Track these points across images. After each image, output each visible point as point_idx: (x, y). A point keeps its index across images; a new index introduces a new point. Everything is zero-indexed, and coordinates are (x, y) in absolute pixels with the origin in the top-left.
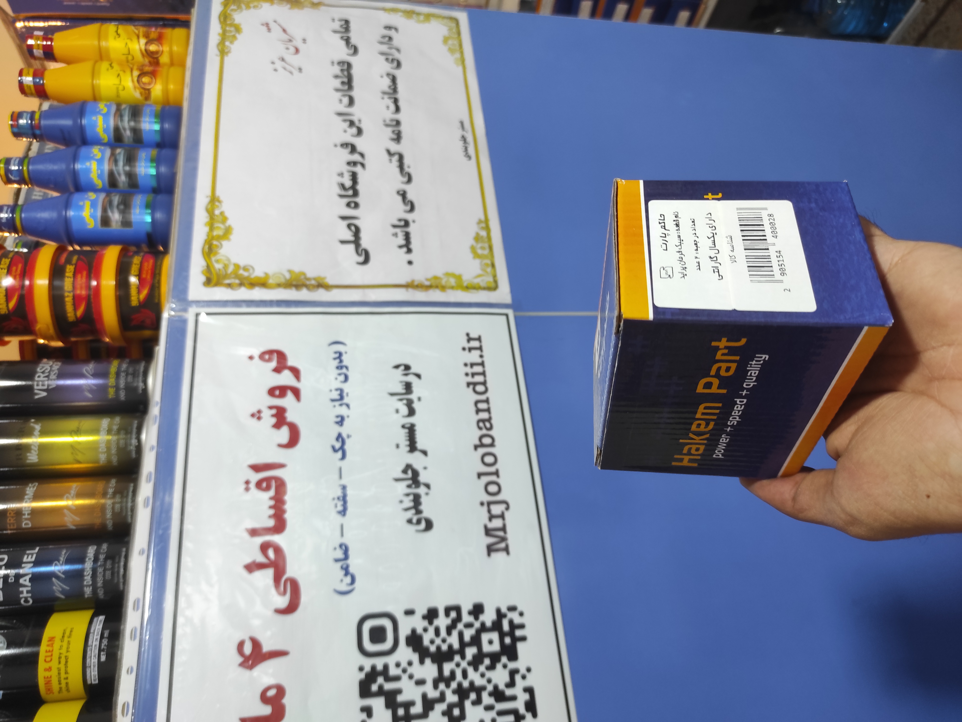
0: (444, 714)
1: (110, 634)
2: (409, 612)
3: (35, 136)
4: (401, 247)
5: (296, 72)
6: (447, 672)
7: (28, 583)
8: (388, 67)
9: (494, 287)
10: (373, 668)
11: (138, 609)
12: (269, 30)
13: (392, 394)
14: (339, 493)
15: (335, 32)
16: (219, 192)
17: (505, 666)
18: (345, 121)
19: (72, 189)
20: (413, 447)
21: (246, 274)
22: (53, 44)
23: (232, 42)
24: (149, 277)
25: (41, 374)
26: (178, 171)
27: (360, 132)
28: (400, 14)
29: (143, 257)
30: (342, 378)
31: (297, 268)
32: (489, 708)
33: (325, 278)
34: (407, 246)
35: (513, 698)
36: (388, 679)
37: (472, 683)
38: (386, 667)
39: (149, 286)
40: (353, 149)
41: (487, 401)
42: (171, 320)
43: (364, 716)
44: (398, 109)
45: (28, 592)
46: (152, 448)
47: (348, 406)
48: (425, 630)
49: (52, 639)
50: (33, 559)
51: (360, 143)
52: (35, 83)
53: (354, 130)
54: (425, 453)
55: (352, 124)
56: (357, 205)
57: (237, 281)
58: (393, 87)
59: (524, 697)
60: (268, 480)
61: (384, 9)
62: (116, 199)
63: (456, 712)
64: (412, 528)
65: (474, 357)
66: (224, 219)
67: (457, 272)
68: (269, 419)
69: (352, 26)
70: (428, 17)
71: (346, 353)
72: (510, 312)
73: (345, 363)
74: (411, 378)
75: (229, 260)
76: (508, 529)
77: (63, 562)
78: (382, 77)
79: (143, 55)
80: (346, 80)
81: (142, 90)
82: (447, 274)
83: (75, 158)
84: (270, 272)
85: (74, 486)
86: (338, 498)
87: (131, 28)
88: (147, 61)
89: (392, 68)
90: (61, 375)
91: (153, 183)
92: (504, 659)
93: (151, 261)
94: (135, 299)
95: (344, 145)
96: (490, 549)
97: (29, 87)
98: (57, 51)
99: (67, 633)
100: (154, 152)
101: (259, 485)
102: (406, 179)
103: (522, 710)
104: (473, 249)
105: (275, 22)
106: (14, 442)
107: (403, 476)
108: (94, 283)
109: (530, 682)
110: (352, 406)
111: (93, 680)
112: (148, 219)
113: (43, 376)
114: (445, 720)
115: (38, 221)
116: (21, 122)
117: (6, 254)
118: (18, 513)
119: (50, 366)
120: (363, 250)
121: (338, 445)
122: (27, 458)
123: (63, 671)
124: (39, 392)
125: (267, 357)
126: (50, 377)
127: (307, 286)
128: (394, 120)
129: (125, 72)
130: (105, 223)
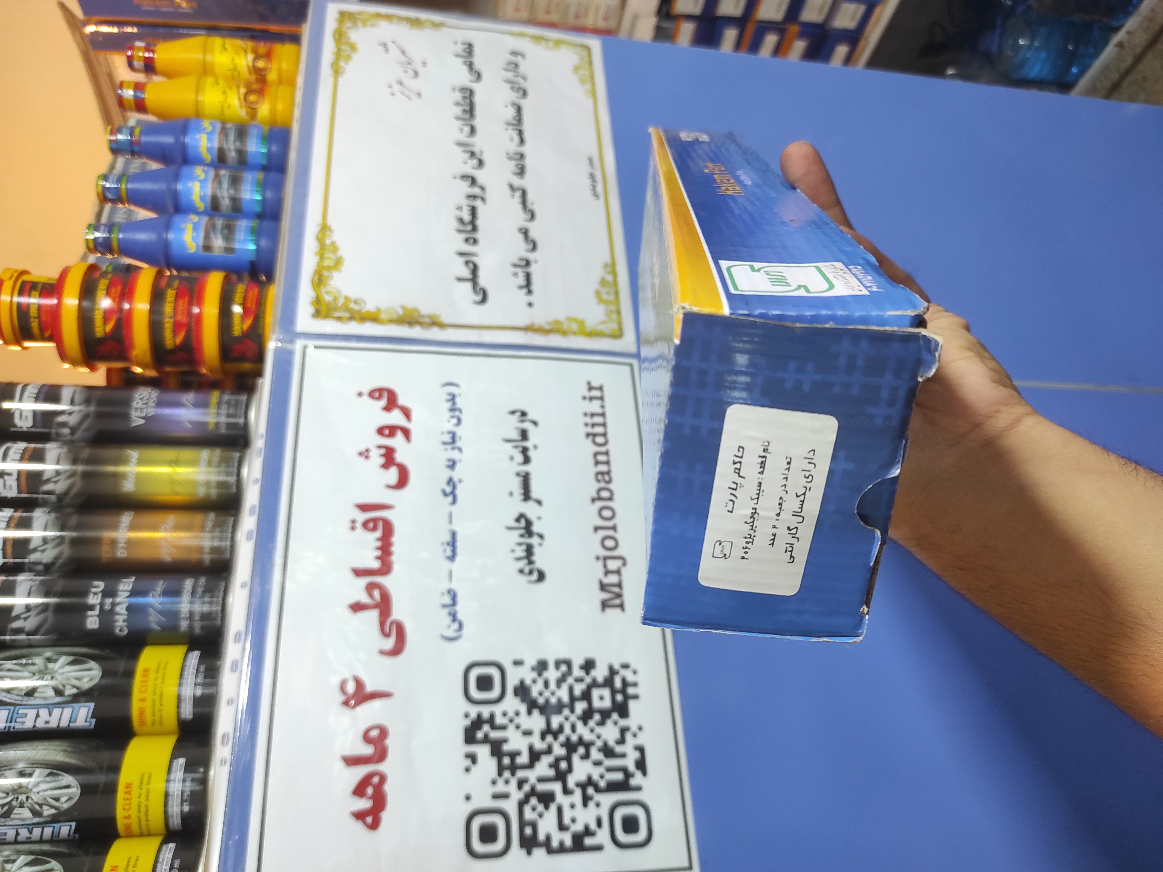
0: (551, 766)
1: (207, 670)
2: (518, 663)
3: (133, 153)
4: (521, 287)
5: (414, 98)
6: (555, 724)
7: (124, 612)
8: (513, 96)
9: (618, 335)
10: (479, 716)
11: (239, 641)
12: (387, 50)
13: (508, 441)
14: (448, 538)
15: (457, 56)
16: (330, 221)
17: (616, 723)
18: (466, 152)
19: (171, 209)
20: (527, 496)
21: (356, 307)
22: (156, 56)
23: (347, 62)
24: (254, 306)
25: (140, 401)
26: (286, 197)
27: (481, 163)
28: (528, 39)
29: (248, 285)
30: (455, 421)
31: (411, 303)
32: (597, 763)
33: (439, 316)
34: (528, 286)
35: (623, 756)
36: (494, 727)
37: (580, 739)
38: (492, 717)
39: (253, 315)
40: (473, 181)
41: (607, 453)
42: (277, 350)
43: (468, 762)
44: (522, 141)
45: (124, 621)
46: (256, 481)
47: (460, 450)
48: (534, 681)
49: (146, 671)
50: (130, 588)
51: (481, 176)
52: (135, 97)
53: (475, 162)
54: (539, 502)
55: (473, 154)
56: (475, 241)
57: (347, 315)
58: (517, 118)
59: (633, 756)
60: (375, 520)
61: (511, 34)
62: (219, 222)
63: (563, 765)
64: (524, 579)
65: (595, 407)
66: (335, 248)
67: (580, 316)
68: (377, 458)
69: (476, 50)
70: (558, 43)
71: (460, 395)
72: (635, 363)
73: (459, 405)
74: (527, 426)
75: (339, 291)
76: (625, 585)
77: (160, 593)
78: (506, 106)
79: (250, 73)
80: (467, 108)
81: (249, 110)
82: (570, 319)
83: (177, 177)
84: (383, 307)
85: (171, 518)
86: (448, 544)
87: (239, 42)
88: (253, 78)
89: (517, 97)
90: (160, 404)
91: (258, 208)
92: (615, 716)
93: (256, 290)
94: (238, 327)
95: (464, 177)
96: (605, 605)
97: (128, 100)
98: (158, 64)
99: (162, 666)
100: (260, 175)
101: (365, 524)
102: (528, 216)
103: (632, 768)
104: (598, 294)
105: (393, 42)
106: (111, 469)
107: (516, 525)
108: (196, 310)
109: (642, 740)
110: (464, 450)
111: (187, 714)
112: (252, 247)
113: (140, 404)
114: (552, 773)
115: (136, 243)
116: (120, 137)
117: (104, 274)
118: (114, 542)
119: (149, 393)
120: (480, 289)
121: (448, 489)
122: (123, 486)
123: (157, 703)
124: (137, 420)
125: (377, 395)
126: (149, 404)
127: (420, 324)
128: (518, 154)
129: (231, 89)
130: (207, 248)
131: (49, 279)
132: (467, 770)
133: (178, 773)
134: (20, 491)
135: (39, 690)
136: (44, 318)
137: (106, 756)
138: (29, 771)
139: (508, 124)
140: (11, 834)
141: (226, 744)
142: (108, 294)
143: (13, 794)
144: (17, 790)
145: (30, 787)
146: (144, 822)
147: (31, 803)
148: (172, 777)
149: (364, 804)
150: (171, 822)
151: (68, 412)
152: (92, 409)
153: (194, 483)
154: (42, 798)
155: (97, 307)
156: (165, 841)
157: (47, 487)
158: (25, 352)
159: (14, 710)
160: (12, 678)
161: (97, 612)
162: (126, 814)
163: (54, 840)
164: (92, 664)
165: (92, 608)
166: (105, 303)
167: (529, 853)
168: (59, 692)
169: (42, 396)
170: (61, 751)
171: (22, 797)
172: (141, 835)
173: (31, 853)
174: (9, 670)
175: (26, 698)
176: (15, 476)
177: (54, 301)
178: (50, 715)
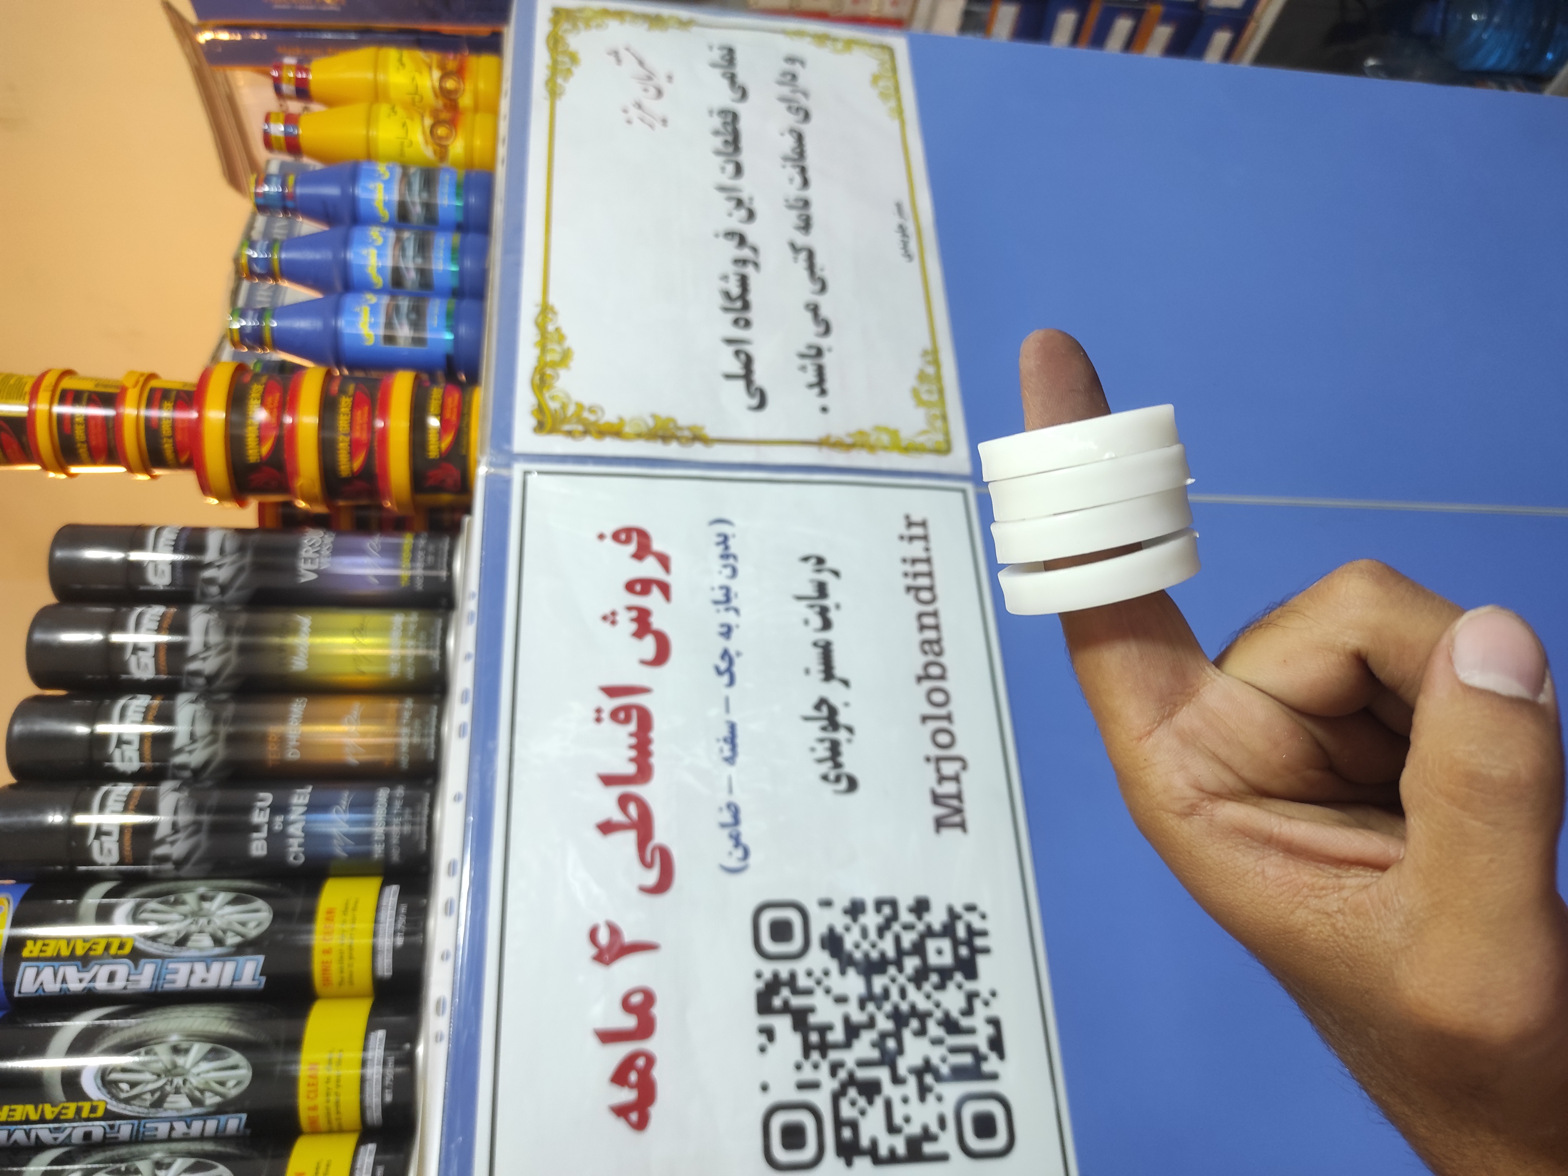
0: (874, 1045)
1: (410, 910)
2: (827, 903)
3: (285, 210)
4: (811, 386)
5: (658, 125)
6: (877, 988)
7: (299, 833)
8: (791, 120)
9: (945, 450)
10: (776, 976)
11: (454, 874)
12: (619, 61)
13: (799, 598)
14: (725, 732)
15: (714, 65)
16: (553, 300)
17: (960, 987)
18: (729, 199)
19: (338, 285)
20: (828, 674)
21: (592, 418)
22: (311, 77)
23: (566, 79)
24: (454, 418)
25: (310, 548)
26: (492, 266)
27: (751, 215)
28: (809, 39)
29: (444, 388)
30: (728, 571)
31: (664, 412)
32: (937, 1042)
33: (702, 428)
34: (820, 383)
35: (971, 1031)
36: (796, 991)
37: (913, 1007)
38: (793, 976)
39: (454, 430)
40: (742, 240)
41: (935, 614)
42: (489, 478)
43: (763, 1039)
44: (806, 183)
45: (300, 846)
46: (467, 657)
47: (737, 611)
48: (847, 929)
49: (330, 912)
50: (306, 801)
51: (752, 232)
52: (286, 133)
53: (743, 213)
54: (846, 683)
55: (739, 203)
56: (748, 324)
57: (580, 428)
58: (798, 150)
59: (985, 1032)
60: (627, 709)
61: (784, 32)
62: (405, 304)
63: (891, 1044)
64: (828, 788)
65: (917, 549)
66: (561, 337)
67: (892, 424)
68: (627, 624)
69: (739, 57)
70: (850, 44)
71: (734, 536)
72: (969, 487)
73: (733, 550)
74: (826, 577)
75: (568, 396)
76: (966, 796)
77: (346, 808)
78: (782, 134)
79: (436, 95)
80: (730, 138)
81: (438, 148)
82: (878, 429)
83: (346, 243)
84: (627, 417)
85: (357, 706)
87: (420, 55)
88: (440, 103)
89: (798, 122)
90: (336, 551)
91: (454, 282)
93: (457, 396)
94: (435, 446)
95: (730, 234)
96: (940, 824)
97: (277, 138)
98: (314, 88)
99: (351, 906)
100: (456, 238)
101: (614, 715)
102: (818, 287)
103: (984, 1048)
104: (915, 393)
105: (627, 49)
106: (276, 640)
107: (815, 713)
108: (379, 424)
109: (995, 1010)
110: (742, 612)
111: (385, 970)
112: (449, 336)
113: (311, 552)
114: (875, 1054)
115: (295, 333)
116: (266, 189)
117: (256, 377)
118: (282, 740)
119: (321, 538)
120: (756, 389)
121: (723, 666)
122: (293, 664)
123: (346, 955)
124: (306, 573)
125: (623, 537)
126: (323, 552)
127: (678, 439)
128: (801, 200)
129: (412, 119)
130: (390, 339)
131: (185, 384)
132: (763, 1049)
133: (377, 1051)
134: (158, 671)
135: (193, 938)
136: (179, 437)
137: (282, 1027)
138: (184, 1045)
139: (786, 159)
140: (163, 1129)
141: (441, 1013)
142: (263, 404)
143: (166, 1076)
144: (172, 1071)
145: (188, 1066)
146: (333, 1116)
147: (189, 1089)
148: (370, 1055)
149: (627, 1095)
150: (368, 1114)
151: (217, 564)
152: (248, 559)
153: (385, 659)
154: (202, 1081)
155: (250, 422)
156: (363, 1140)
157: (193, 666)
158: (155, 482)
159: (162, 963)
160: (160, 923)
161: (264, 834)
162: (311, 1104)
163: (219, 1137)
164: (260, 903)
165: (257, 828)
166: (260, 415)
167: (849, 1163)
168: (218, 942)
169: (182, 544)
170: (224, 1019)
171: (178, 1081)
172: (330, 1131)
173: (189, 1154)
174: (154, 911)
175: (177, 949)
176: (151, 652)
177: (194, 415)
178: (208, 970)
